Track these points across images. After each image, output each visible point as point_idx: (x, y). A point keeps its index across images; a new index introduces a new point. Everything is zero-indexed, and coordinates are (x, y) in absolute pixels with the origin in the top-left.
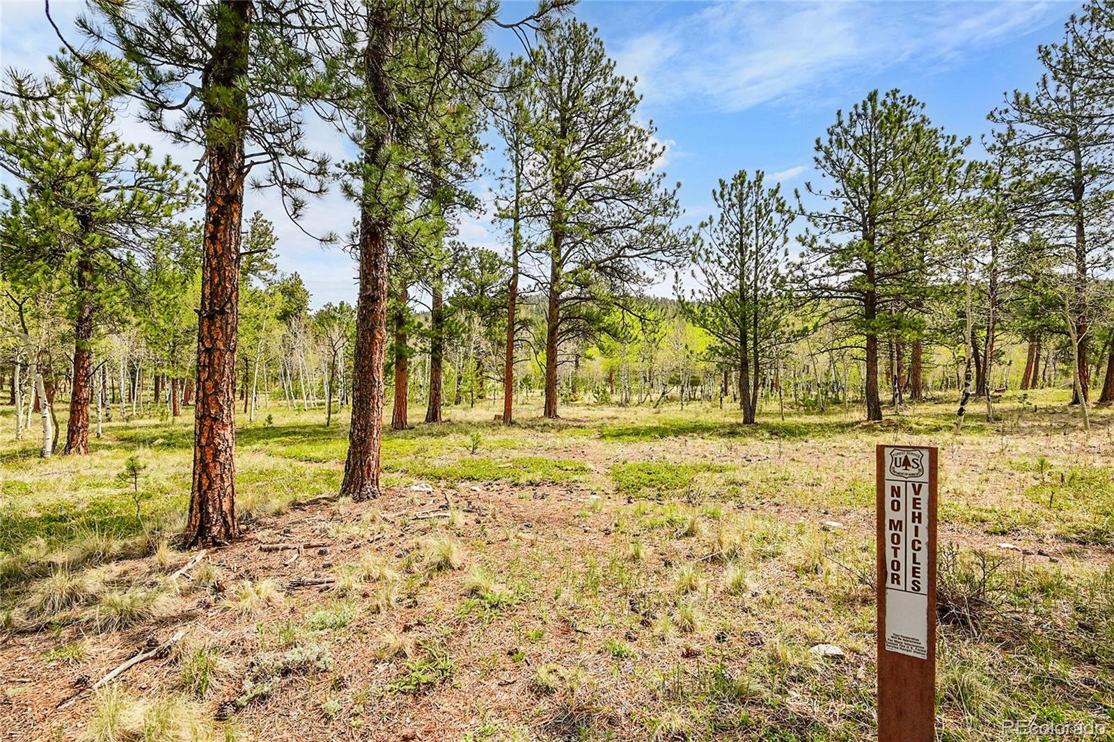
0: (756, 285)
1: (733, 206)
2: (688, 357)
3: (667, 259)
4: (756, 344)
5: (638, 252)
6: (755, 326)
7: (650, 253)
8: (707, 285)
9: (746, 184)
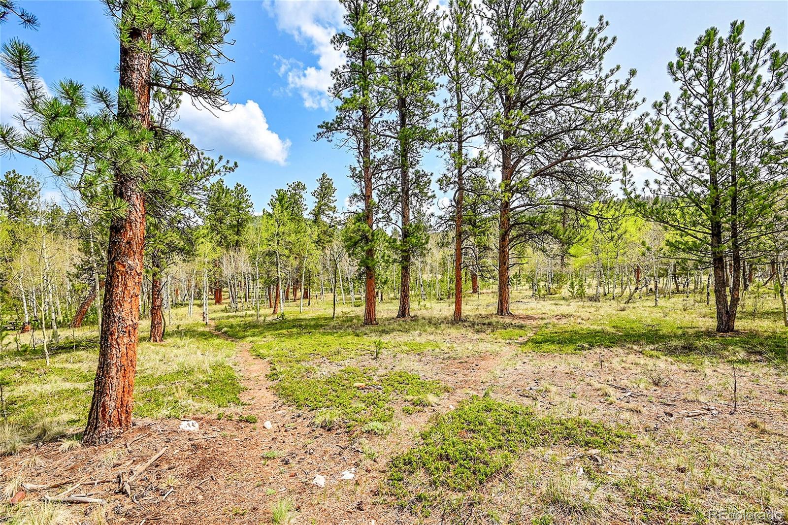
0: (734, 164)
1: (698, 76)
2: (643, 254)
3: (621, 154)
4: (735, 235)
5: (586, 152)
6: (734, 212)
7: (600, 150)
8: (665, 173)
9: (716, 44)
